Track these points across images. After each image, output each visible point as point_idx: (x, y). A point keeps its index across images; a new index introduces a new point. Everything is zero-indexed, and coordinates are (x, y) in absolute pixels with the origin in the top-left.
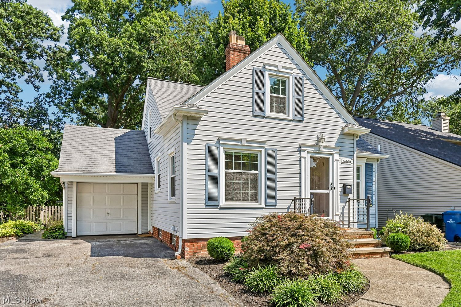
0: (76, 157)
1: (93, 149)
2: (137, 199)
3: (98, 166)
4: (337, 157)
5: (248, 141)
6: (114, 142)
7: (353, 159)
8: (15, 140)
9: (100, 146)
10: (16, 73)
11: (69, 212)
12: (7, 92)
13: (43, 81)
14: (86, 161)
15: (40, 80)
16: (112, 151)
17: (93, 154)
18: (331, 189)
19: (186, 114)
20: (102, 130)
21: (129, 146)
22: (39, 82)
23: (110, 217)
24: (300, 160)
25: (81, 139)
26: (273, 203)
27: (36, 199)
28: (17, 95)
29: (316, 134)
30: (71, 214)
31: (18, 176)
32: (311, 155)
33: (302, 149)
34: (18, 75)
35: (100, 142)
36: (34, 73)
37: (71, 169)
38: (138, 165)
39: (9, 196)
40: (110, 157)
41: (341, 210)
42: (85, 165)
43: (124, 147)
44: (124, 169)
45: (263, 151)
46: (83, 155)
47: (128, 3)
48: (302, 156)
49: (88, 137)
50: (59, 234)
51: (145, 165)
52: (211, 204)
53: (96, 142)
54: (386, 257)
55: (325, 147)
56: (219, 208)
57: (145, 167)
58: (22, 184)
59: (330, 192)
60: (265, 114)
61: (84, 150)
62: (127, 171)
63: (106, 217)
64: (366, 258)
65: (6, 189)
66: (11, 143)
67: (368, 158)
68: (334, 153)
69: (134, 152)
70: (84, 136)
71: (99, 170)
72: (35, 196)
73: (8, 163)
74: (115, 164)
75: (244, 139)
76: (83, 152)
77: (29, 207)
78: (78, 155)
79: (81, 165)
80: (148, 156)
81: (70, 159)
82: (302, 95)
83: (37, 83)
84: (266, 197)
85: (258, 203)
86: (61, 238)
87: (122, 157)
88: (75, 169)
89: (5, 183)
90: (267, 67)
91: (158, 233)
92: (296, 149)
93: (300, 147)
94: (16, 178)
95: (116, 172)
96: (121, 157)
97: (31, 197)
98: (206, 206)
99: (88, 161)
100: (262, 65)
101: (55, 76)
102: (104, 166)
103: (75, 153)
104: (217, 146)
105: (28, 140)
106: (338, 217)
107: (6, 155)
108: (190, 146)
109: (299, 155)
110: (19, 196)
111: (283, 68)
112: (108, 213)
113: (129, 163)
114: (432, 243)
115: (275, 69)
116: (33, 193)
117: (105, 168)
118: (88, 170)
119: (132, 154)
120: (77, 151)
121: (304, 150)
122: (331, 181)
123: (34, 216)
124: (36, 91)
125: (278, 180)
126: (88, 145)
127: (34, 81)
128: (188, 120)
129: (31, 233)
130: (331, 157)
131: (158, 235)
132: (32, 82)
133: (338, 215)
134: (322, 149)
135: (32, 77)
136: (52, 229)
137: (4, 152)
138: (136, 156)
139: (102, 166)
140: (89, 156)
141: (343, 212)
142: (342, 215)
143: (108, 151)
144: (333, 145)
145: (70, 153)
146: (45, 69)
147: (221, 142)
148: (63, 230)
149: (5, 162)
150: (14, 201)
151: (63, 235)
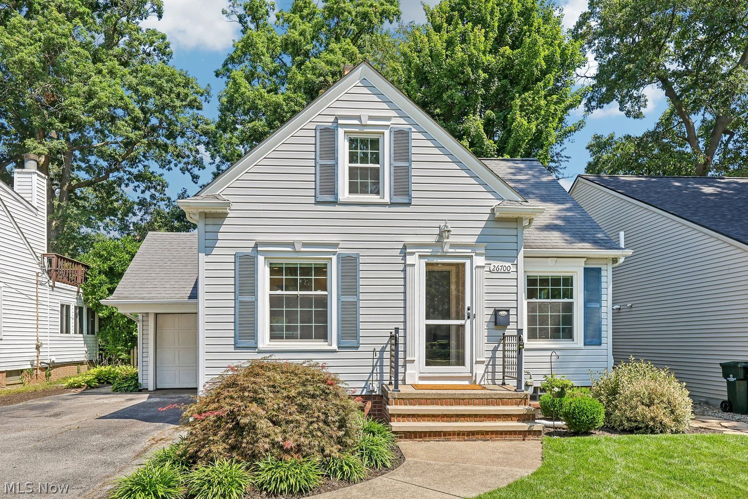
0: (143, 278)
1: (172, 265)
3: (168, 289)
4: (480, 261)
5: (305, 245)
7: (515, 263)
8: (114, 256)
11: (145, 355)
13: (204, 168)
14: (154, 283)
15: (200, 167)
17: (168, 272)
18: (469, 317)
19: (202, 210)
22: (199, 170)
24: (404, 271)
26: (353, 342)
29: (437, 224)
30: (147, 358)
32: (426, 260)
33: (408, 250)
36: (192, 158)
37: (129, 296)
41: (490, 354)
42: (150, 289)
45: (334, 258)
46: (154, 275)
47: (298, 37)
48: (407, 263)
49: (173, 247)
50: (129, 386)
52: (242, 346)
54: (534, 440)
55: (453, 246)
56: (257, 351)
59: (466, 322)
60: (337, 199)
61: (159, 267)
64: (488, 440)
65: (108, 323)
67: (588, 258)
68: (474, 254)
71: (166, 295)
75: (298, 241)
76: (156, 270)
77: (136, 347)
78: (147, 275)
79: (144, 289)
81: (134, 281)
82: (408, 160)
83: (196, 171)
84: (340, 333)
85: (327, 343)
86: (131, 391)
88: (135, 296)
89: (102, 315)
90: (340, 122)
92: (397, 252)
93: (405, 247)
97: (134, 333)
98: (236, 348)
99: (157, 283)
100: (332, 119)
102: (176, 289)
104: (253, 255)
106: (483, 367)
107: (103, 277)
108: (210, 258)
109: (403, 262)
110: (122, 333)
111: (371, 118)
114: (653, 419)
115: (356, 122)
117: (176, 292)
118: (152, 295)
121: (413, 253)
122: (468, 304)
124: (194, 182)
125: (362, 304)
126: (168, 259)
127: (192, 169)
128: (207, 219)
130: (468, 262)
132: (189, 171)
133: (483, 362)
134: (447, 248)
135: (188, 163)
136: (123, 379)
137: (99, 274)
139: (173, 289)
140: (162, 275)
141: (493, 358)
142: (491, 363)
144: (473, 240)
145: (137, 272)
147: (259, 249)
148: (137, 380)
149: (100, 287)
150: (116, 340)
151: (136, 387)
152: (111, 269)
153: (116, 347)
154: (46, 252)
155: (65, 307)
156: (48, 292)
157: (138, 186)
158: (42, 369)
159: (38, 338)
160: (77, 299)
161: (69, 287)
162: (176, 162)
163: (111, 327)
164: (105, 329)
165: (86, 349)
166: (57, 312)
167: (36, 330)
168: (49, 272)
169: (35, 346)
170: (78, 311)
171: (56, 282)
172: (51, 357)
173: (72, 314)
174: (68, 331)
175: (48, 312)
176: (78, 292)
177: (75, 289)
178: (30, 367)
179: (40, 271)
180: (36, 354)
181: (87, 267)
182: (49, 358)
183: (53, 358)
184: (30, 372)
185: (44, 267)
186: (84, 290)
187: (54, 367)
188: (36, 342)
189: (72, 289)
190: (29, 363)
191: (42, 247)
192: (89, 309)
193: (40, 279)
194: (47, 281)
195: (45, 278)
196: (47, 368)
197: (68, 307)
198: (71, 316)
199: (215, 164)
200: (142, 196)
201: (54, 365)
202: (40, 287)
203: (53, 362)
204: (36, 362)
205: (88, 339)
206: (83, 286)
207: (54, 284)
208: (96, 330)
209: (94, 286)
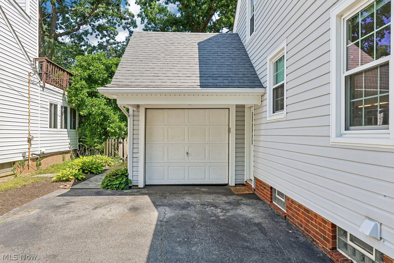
0: (141, 67)
1: (166, 56)
2: (229, 132)
3: (173, 78)
6: (197, 47)
8: (93, 66)
9: (177, 52)
10: (117, 22)
11: (135, 151)
12: (107, 36)
13: (136, 27)
14: (154, 72)
15: (134, 26)
16: (193, 59)
17: (166, 63)
20: (181, 35)
21: (217, 51)
23: (190, 158)
25: (152, 46)
27: (113, 131)
28: (115, 38)
30: (137, 154)
31: (95, 106)
34: (118, 24)
35: (177, 48)
38: (234, 76)
39: (89, 128)
40: (190, 65)
42: (152, 78)
43: (211, 53)
44: (213, 81)
46: (152, 64)
49: (161, 42)
50: (120, 183)
51: (246, 76)
53: (172, 48)
57: (247, 79)
58: (99, 115)
61: (154, 58)
62: (218, 84)
63: (184, 158)
65: (87, 120)
66: (89, 69)
69: (226, 59)
70: (156, 42)
71: (173, 84)
72: (112, 127)
73: (85, 91)
74: (199, 75)
76: (152, 60)
77: (108, 140)
78: (144, 64)
79: (146, 78)
80: (249, 63)
81: (132, 69)
83: (132, 29)
86: (122, 189)
87: (209, 65)
88: (136, 84)
89: (82, 113)
91: (271, 195)
94: (93, 108)
95: (201, 86)
96: (207, 65)
97: (108, 129)
99: (157, 72)
101: (146, 21)
102: (180, 78)
103: (140, 62)
105: (106, 67)
107: (84, 82)
110: (98, 128)
112: (187, 153)
113: (220, 73)
116: (110, 125)
117: (182, 81)
118: (156, 84)
119: (224, 61)
120: (144, 60)
123: (113, 150)
126: (160, 52)
127: (129, 27)
129: (100, 173)
131: (271, 199)
132: (128, 28)
135: (127, 23)
136: (113, 175)
137: (81, 79)
138: (230, 63)
139: (178, 78)
140: (159, 65)
143: (188, 58)
145: (133, 62)
146: (139, 16)
148: (127, 176)
149: (82, 91)
150: (93, 134)
151: (126, 185)
152: (90, 76)
153: (93, 140)
154: (38, 57)
155: (53, 105)
156: (39, 91)
157: (99, 35)
158: (33, 160)
159: (29, 132)
160: (62, 100)
161: (57, 89)
162: (119, 24)
163: (88, 124)
164: (84, 125)
165: (69, 141)
166: (46, 110)
167: (27, 125)
168: (40, 74)
169: (27, 139)
170: (63, 110)
171: (46, 84)
172: (41, 149)
173: (59, 113)
174: (55, 127)
175: (39, 109)
176: (64, 94)
177: (62, 91)
178: (22, 158)
179: (32, 71)
180: (28, 147)
181: (71, 75)
182: (39, 149)
183: (43, 150)
184: (22, 163)
185: (36, 68)
186: (69, 92)
187: (44, 157)
188: (27, 136)
189: (59, 91)
190: (21, 155)
191: (35, 52)
192: (71, 109)
193: (32, 79)
194: (38, 82)
195: (36, 78)
196: (38, 158)
197: (56, 106)
198: (58, 114)
199: (145, 24)
200: (100, 41)
201: (44, 156)
202: (31, 85)
203: (43, 153)
204: (27, 154)
205: (71, 133)
206: (68, 89)
207: (44, 85)
208: (77, 126)
209: (77, 89)
